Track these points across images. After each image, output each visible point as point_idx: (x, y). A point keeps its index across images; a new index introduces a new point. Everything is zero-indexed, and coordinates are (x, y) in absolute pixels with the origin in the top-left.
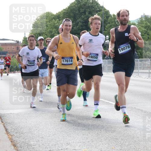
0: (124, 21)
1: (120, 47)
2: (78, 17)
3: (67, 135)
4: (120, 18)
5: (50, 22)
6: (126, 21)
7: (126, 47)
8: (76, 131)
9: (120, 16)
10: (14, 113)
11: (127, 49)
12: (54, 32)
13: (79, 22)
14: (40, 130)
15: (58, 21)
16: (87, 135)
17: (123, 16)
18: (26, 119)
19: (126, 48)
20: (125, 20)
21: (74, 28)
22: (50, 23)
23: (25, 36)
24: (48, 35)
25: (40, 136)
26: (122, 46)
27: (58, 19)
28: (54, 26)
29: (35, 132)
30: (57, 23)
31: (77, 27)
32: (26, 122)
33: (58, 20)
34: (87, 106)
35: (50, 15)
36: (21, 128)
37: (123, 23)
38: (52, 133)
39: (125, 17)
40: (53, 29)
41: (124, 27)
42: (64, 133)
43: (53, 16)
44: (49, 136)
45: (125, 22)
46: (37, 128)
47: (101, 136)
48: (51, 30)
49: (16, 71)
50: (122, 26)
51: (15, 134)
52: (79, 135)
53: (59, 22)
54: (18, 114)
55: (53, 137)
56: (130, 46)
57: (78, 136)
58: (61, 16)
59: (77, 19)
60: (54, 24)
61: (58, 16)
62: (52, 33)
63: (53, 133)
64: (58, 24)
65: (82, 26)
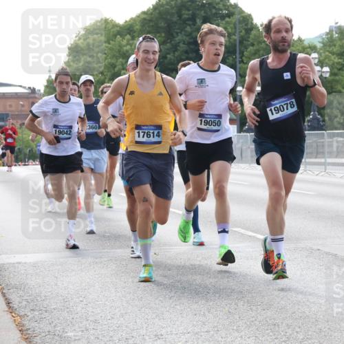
0: (281, 44)
1: (272, 105)
2: (178, 31)
3: (154, 316)
4: (272, 35)
5: (111, 42)
6: (286, 44)
7: (287, 104)
8: (178, 307)
9: (273, 31)
10: (25, 263)
11: (287, 109)
12: (120, 67)
13: (179, 43)
14: (90, 303)
15: (128, 40)
16: (204, 315)
17: (279, 31)
18: (57, 278)
19: (285, 107)
20: (284, 40)
21: (168, 56)
22: (110, 46)
23: (50, 76)
24: (105, 74)
25: (90, 319)
26: (276, 102)
27: (130, 34)
28: (119, 51)
29: (79, 309)
30: (127, 44)
31: (177, 54)
32: (56, 285)
33: (128, 37)
34: (202, 244)
35: (110, 26)
36: (44, 298)
37: (279, 48)
38: (119, 311)
39: (284, 34)
40: (117, 59)
41: (281, 56)
42: (147, 311)
43: (118, 29)
44: (113, 318)
45: (284, 45)
46: (81, 299)
47: (237, 317)
48: (113, 61)
49: (31, 161)
50: (277, 54)
51: (29, 314)
52: (185, 316)
53: (131, 42)
54: (35, 265)
55: (122, 319)
56: (295, 103)
57: (182, 317)
58: (137, 27)
59: (175, 34)
60: (120, 46)
61: (128, 29)
62: (116, 69)
63: (122, 311)
64: (128, 47)
65: (186, 52)
